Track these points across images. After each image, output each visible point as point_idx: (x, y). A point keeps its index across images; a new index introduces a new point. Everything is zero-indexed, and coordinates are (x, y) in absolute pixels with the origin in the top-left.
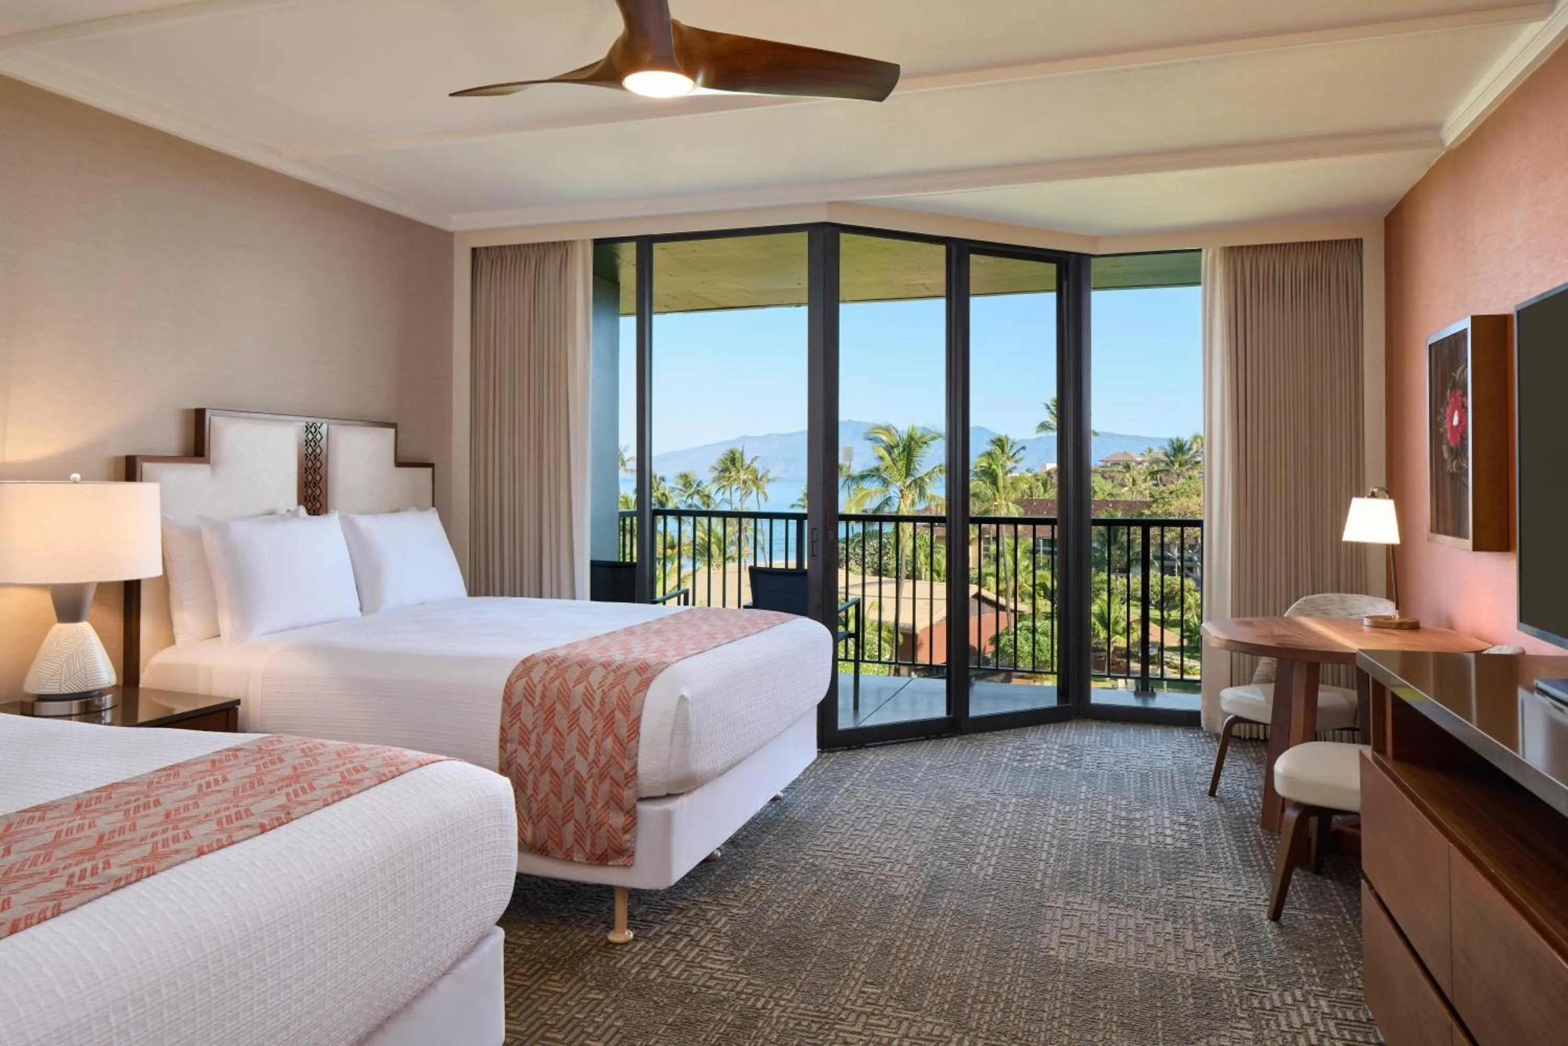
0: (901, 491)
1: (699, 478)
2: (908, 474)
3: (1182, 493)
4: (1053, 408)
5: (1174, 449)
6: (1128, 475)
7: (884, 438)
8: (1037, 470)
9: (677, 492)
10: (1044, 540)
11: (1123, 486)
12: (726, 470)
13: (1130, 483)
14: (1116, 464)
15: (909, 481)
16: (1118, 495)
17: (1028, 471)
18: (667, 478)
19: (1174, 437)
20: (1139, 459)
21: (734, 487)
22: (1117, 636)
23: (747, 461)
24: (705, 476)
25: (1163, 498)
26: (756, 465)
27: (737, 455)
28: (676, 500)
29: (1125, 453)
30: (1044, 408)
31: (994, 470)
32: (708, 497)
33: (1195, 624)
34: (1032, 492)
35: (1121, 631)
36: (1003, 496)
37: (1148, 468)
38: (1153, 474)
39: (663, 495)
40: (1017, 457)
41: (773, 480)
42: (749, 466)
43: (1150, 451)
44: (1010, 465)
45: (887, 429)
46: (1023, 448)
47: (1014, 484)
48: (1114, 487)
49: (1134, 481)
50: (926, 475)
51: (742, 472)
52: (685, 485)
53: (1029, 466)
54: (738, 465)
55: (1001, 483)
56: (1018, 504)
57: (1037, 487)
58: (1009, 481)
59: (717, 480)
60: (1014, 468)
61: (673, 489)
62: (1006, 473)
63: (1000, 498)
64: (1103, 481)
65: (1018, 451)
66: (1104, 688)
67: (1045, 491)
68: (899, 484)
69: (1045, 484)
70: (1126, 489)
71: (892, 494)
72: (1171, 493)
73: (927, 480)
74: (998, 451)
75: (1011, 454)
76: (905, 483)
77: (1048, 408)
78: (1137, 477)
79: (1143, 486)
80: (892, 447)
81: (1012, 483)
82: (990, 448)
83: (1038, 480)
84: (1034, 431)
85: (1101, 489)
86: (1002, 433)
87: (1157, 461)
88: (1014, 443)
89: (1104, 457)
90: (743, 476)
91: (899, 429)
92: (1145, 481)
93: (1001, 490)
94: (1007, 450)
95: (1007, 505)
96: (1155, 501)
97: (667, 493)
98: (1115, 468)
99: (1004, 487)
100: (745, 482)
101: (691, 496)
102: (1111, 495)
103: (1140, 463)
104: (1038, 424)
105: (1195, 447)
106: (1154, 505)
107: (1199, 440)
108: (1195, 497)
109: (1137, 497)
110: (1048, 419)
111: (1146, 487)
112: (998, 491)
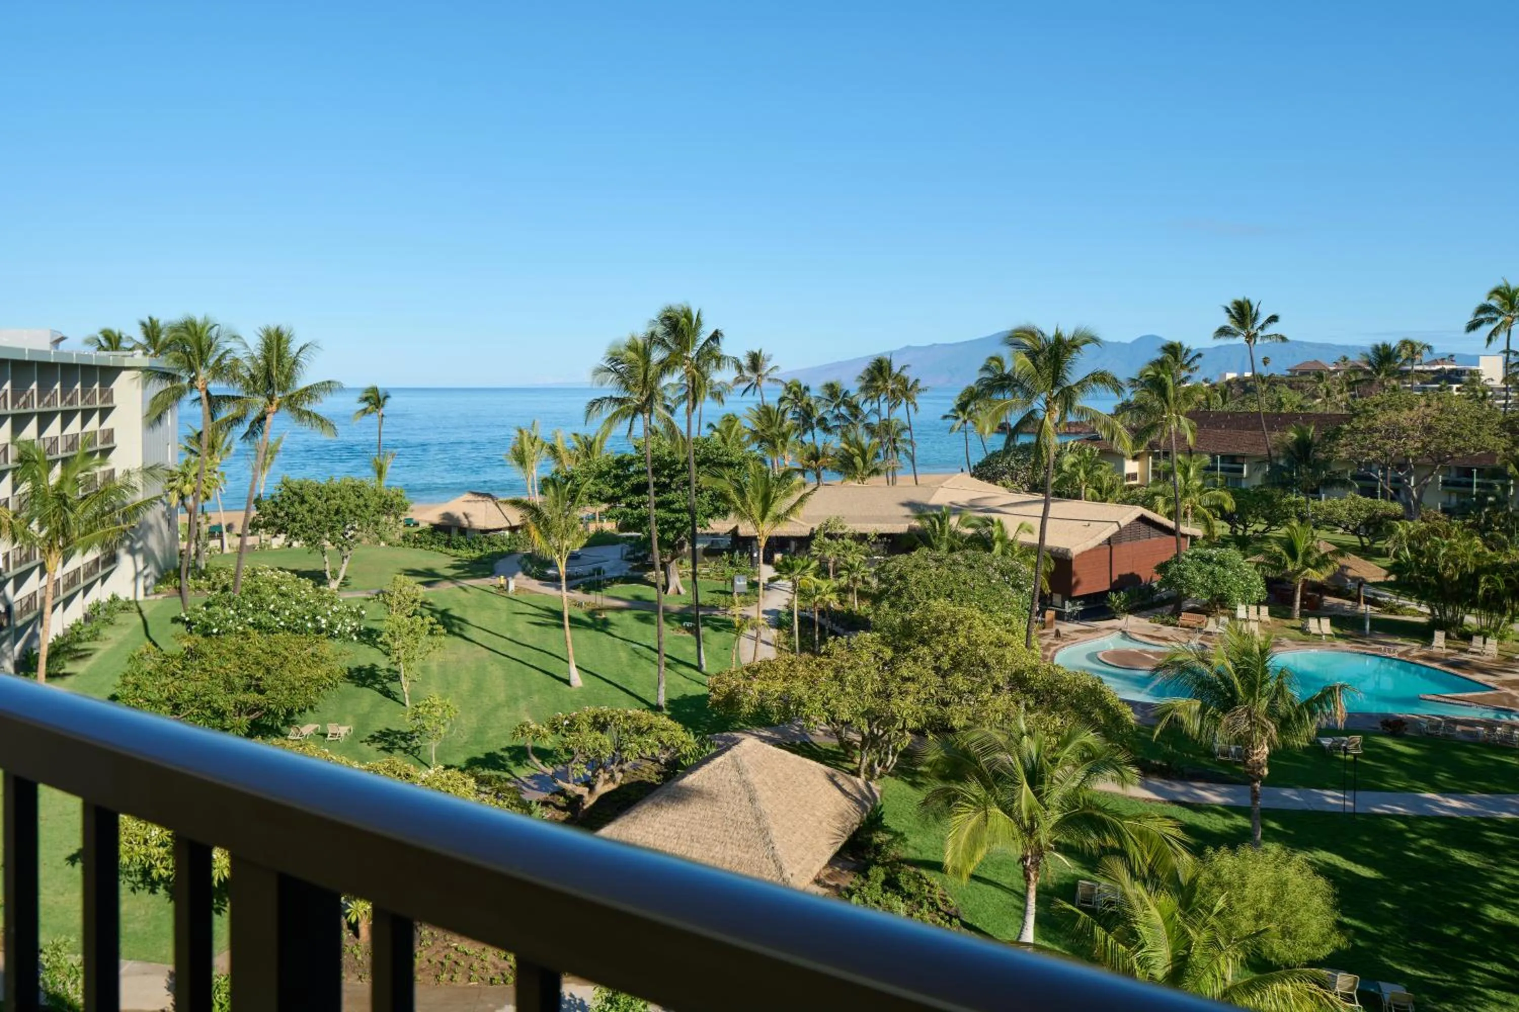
0: (1047, 403)
1: (846, 388)
2: (1055, 384)
3: (1390, 406)
4: (1233, 311)
5: (1380, 356)
6: (1321, 386)
7: (1027, 342)
8: (1215, 380)
9: (823, 401)
10: (1222, 457)
11: (1315, 397)
12: (873, 379)
13: (1323, 393)
14: (1305, 373)
15: (1055, 392)
16: (1310, 407)
17: (1206, 381)
18: (811, 387)
19: (1380, 343)
20: (1332, 368)
21: (882, 399)
22: (1310, 569)
23: (896, 369)
24: (852, 385)
25: (1366, 411)
26: (905, 374)
27: (885, 364)
28: (821, 412)
29: (1316, 361)
30: (1223, 311)
31: (1163, 380)
32: (856, 407)
33: (1407, 558)
34: (1209, 404)
35: (1313, 564)
36: (1173, 409)
37: (1343, 378)
38: (1351, 385)
39: (808, 405)
40: (1192, 366)
41: (925, 390)
42: (897, 375)
43: (1345, 359)
44: (1184, 374)
45: (1031, 333)
46: (1199, 355)
47: (1188, 395)
48: (1304, 398)
49: (1328, 394)
50: (1078, 383)
51: (890, 382)
52: (831, 395)
53: (1208, 376)
54: (886, 374)
55: (1171, 394)
56: (1192, 418)
57: (1215, 398)
58: (1182, 392)
59: (863, 389)
60: (1188, 378)
61: (819, 399)
62: (1179, 383)
63: (1170, 411)
64: (1291, 392)
65: (1193, 359)
66: (1293, 628)
67: (1224, 402)
68: (1044, 395)
69: (1224, 396)
70: (1319, 400)
71: (1036, 406)
72: (1377, 406)
73: (1076, 389)
74: (1171, 359)
75: (1185, 362)
76: (1051, 394)
77: (1228, 310)
78: (1331, 387)
79: (1339, 397)
80: (1037, 353)
81: (1184, 395)
82: (1159, 356)
83: (1216, 391)
84: (1212, 336)
85: (1290, 401)
86: (1175, 339)
87: (1356, 369)
88: (1188, 351)
89: (1290, 366)
90: (891, 385)
91: (1045, 332)
92: (1341, 392)
93: (1171, 402)
94: (1180, 358)
95: (1178, 419)
96: (1356, 415)
97: (812, 403)
98: (1304, 378)
99: (1176, 399)
100: (893, 391)
101: (837, 406)
102: (1301, 407)
103: (1335, 372)
104: (1216, 329)
105: (1404, 354)
106: (1355, 420)
107: (1408, 346)
108: (1406, 411)
109: (1330, 409)
110: (1228, 324)
111: (1341, 398)
112: (1167, 402)
